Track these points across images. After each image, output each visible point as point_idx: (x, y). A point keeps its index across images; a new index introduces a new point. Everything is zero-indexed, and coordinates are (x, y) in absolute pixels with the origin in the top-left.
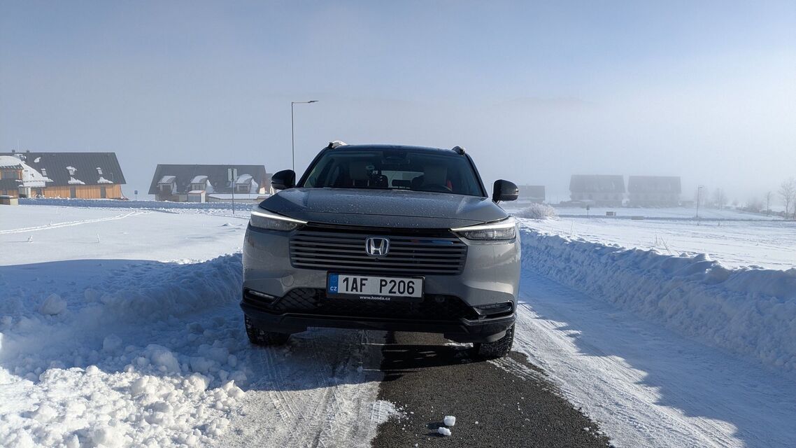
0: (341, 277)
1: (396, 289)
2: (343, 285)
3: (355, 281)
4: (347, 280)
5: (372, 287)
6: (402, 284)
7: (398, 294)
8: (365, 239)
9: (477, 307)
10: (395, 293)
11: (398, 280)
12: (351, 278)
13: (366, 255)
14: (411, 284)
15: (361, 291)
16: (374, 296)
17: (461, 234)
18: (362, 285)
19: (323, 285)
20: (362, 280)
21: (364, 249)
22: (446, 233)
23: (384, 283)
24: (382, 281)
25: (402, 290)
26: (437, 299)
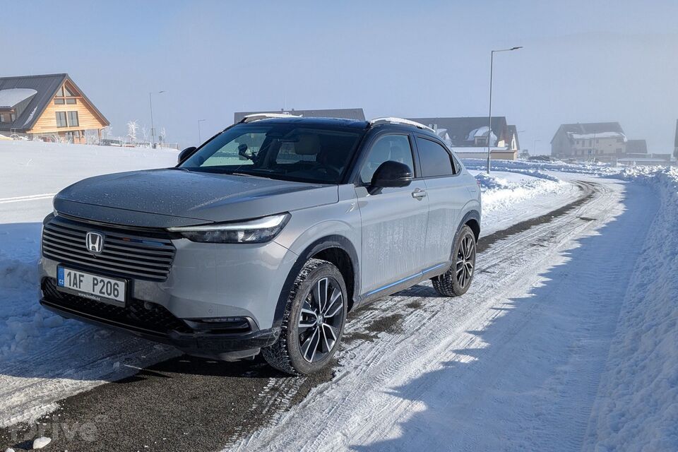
0: (67, 271)
1: (104, 290)
2: (67, 279)
3: (75, 276)
4: (69, 274)
5: (87, 285)
6: (109, 285)
7: (106, 296)
8: (85, 233)
10: (104, 293)
11: (106, 280)
12: (73, 272)
13: (86, 250)
14: (116, 287)
15: (80, 287)
16: (89, 294)
18: (80, 281)
19: (56, 277)
20: (80, 276)
21: (84, 244)
22: (161, 233)
23: (96, 282)
24: (94, 279)
25: (109, 292)
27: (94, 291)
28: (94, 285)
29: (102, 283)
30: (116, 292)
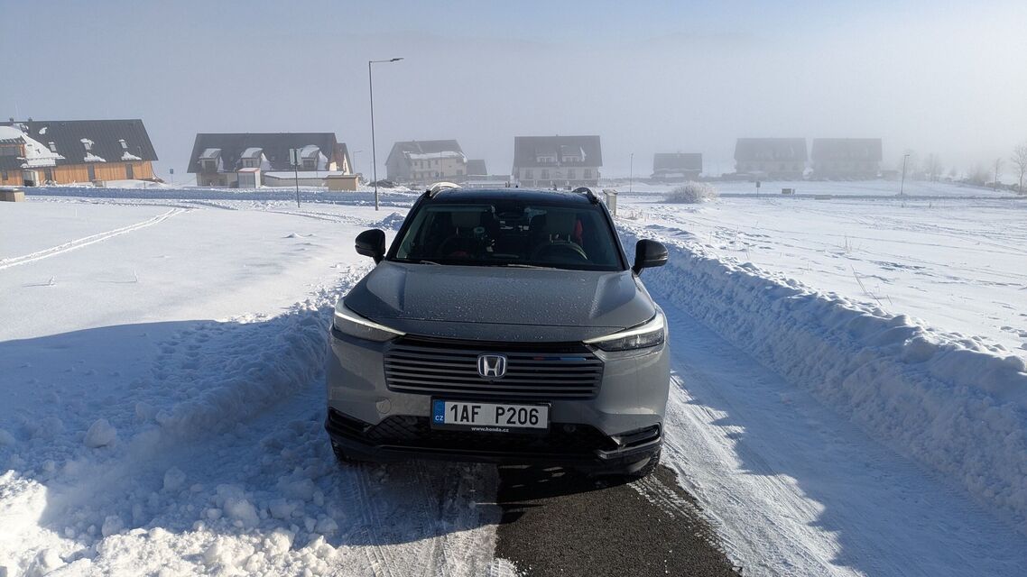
0: (449, 405)
1: (515, 418)
2: (451, 414)
3: (465, 409)
4: (455, 407)
5: (486, 416)
6: (523, 412)
7: (518, 425)
8: (476, 356)
9: (616, 436)
10: (514, 423)
11: (518, 407)
12: (460, 405)
13: (478, 376)
14: (534, 413)
15: (473, 421)
16: (489, 427)
17: (596, 346)
18: (474, 413)
19: (427, 414)
20: (473, 407)
21: (476, 369)
22: (578, 347)
23: (500, 411)
24: (498, 409)
25: (523, 420)
26: (567, 429)
27: (497, 422)
28: (498, 414)
29: (512, 412)
30: (534, 420)
